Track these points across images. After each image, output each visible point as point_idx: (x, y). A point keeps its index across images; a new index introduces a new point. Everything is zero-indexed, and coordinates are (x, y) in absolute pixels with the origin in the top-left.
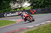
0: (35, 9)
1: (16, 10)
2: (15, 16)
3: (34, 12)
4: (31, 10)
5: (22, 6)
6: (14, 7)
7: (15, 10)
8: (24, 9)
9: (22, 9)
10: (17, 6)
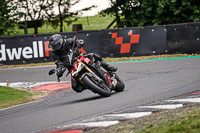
0: (136, 25)
1: (36, 32)
2: (29, 61)
3: (129, 45)
4: (113, 31)
5: (66, 10)
6: (24, 11)
7: (31, 31)
8: (80, 27)
9: (69, 23)
10: (43, 7)
